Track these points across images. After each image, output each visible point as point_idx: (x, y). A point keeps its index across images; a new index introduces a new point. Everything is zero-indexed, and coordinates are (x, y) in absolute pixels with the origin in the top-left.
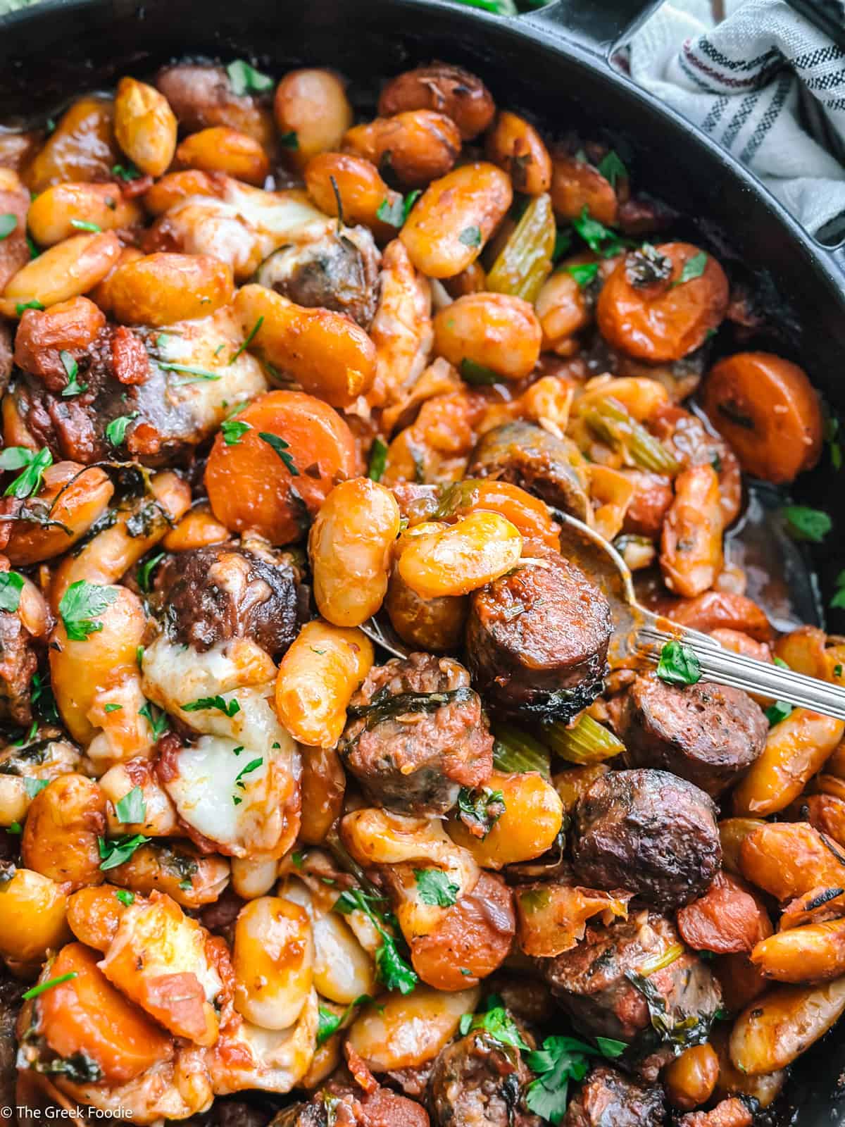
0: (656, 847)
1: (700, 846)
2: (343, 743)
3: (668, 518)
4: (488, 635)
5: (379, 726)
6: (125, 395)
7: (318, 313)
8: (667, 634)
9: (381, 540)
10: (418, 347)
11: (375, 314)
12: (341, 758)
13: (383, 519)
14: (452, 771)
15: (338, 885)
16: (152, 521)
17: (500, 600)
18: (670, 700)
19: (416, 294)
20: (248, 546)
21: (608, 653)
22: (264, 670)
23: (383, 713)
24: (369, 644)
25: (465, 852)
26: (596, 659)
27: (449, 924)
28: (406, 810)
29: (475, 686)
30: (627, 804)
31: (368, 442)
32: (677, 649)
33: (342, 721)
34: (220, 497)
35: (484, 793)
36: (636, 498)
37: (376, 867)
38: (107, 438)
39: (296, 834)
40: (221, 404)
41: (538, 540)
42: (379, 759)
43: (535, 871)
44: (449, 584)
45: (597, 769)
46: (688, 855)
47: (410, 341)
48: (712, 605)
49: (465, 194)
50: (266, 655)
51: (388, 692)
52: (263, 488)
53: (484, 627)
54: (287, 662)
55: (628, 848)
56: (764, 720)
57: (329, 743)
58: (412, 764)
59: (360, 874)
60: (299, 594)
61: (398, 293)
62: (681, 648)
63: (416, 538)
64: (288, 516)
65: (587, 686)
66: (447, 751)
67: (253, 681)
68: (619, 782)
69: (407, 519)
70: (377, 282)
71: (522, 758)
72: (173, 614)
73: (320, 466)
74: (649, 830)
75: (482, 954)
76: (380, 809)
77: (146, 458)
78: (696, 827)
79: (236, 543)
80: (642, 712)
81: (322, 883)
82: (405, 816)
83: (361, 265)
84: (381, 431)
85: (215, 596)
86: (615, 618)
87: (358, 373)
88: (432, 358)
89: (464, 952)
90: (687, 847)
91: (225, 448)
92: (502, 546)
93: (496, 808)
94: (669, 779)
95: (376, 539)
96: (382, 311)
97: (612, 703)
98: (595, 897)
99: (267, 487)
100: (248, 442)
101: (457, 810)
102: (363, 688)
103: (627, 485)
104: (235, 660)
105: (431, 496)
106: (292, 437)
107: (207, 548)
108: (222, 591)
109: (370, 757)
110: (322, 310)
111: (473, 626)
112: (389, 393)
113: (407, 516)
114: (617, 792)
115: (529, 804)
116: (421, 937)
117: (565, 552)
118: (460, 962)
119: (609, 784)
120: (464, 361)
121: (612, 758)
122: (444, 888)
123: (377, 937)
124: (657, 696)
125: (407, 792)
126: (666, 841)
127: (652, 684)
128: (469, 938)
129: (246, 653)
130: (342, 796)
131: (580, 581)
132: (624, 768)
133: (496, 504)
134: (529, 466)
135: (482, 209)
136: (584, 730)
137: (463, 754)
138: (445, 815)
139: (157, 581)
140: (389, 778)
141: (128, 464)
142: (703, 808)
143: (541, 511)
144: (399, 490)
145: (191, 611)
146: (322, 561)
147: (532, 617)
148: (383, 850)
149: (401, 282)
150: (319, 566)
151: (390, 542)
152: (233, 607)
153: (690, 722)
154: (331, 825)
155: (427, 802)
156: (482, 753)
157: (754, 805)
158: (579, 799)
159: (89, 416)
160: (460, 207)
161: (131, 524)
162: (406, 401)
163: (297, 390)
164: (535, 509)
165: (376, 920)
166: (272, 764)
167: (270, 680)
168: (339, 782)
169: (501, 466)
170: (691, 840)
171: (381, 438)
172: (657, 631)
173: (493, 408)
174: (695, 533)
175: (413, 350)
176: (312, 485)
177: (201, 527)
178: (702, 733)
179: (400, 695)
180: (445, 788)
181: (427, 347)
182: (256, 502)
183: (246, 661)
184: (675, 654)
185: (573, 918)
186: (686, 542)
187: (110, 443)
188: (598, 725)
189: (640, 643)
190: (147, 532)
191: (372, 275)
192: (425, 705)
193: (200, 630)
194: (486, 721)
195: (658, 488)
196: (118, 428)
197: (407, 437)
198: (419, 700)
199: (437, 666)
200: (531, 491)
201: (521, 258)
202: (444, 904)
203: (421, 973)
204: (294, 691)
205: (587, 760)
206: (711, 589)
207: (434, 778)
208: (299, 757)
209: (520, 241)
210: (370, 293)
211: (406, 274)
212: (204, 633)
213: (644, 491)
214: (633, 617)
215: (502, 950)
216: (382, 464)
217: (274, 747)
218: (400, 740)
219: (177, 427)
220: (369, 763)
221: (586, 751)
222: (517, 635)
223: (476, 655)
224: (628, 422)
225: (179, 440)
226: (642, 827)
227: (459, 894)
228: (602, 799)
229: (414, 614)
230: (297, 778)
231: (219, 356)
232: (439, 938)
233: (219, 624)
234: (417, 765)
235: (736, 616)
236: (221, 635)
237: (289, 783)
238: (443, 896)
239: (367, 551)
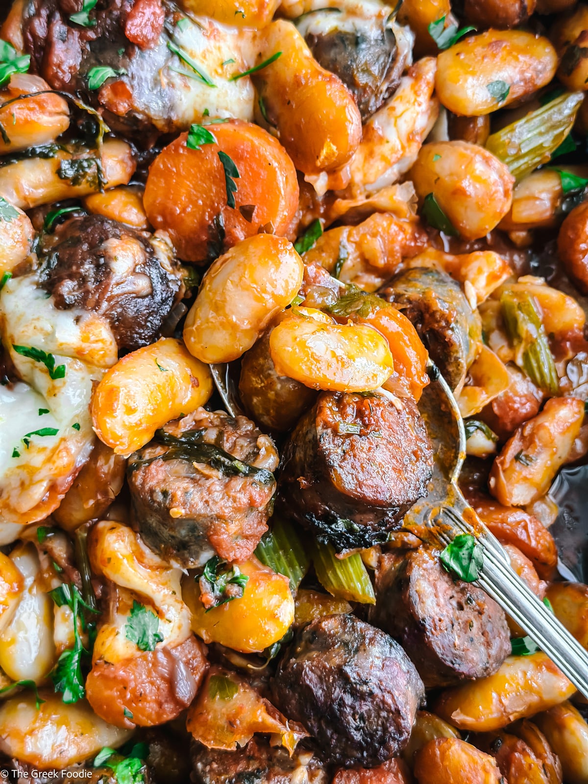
0: (353, 707)
1: (392, 729)
2: (136, 458)
3: (523, 428)
4: (315, 436)
5: (175, 461)
6: (123, 50)
7: (330, 77)
8: (469, 526)
9: (271, 301)
10: (399, 160)
11: (378, 110)
12: (126, 470)
13: (284, 284)
14: (215, 537)
15: (63, 576)
16: (86, 173)
17: (342, 412)
18: (439, 584)
19: (423, 113)
20: (155, 243)
21: (408, 512)
22: (104, 356)
23: (186, 452)
24: (209, 385)
25: (186, 612)
26: (395, 512)
27: (136, 665)
28: (156, 547)
29: (278, 475)
30: (349, 654)
31: (309, 218)
32: (470, 543)
33: (146, 439)
34: (155, 187)
35: (232, 570)
36: (506, 394)
37: (104, 580)
38: (86, 78)
39: (50, 512)
40: (203, 111)
41: (404, 381)
42: (158, 490)
43: (237, 661)
44: (307, 373)
45: (341, 606)
46: (377, 730)
47: (393, 150)
48: (519, 523)
49: (515, 52)
50: (114, 343)
51: (201, 436)
52: (197, 201)
53: (315, 427)
54: (127, 360)
55: (328, 694)
56: (508, 647)
57: (122, 451)
58: (183, 511)
59: (87, 577)
60: (174, 308)
61: (408, 102)
62: (474, 545)
63: (302, 316)
64: (204, 238)
65: (374, 530)
66: (219, 517)
67: (89, 358)
68: (354, 630)
69: (304, 298)
70: (395, 83)
71: (283, 559)
72: (54, 262)
73: (256, 210)
74: (356, 689)
75: (150, 707)
76: (136, 532)
77: (111, 116)
78: (398, 711)
79: (146, 235)
80: (408, 580)
81: (51, 566)
82: (153, 551)
83: (390, 60)
84: (326, 215)
85: (98, 266)
86: (431, 486)
87: (334, 148)
88: (404, 178)
89: (136, 697)
90: (380, 723)
91: (183, 147)
92: (373, 368)
93: (234, 590)
94: (398, 653)
95: (267, 297)
96: (385, 111)
97: (386, 557)
98: (275, 718)
99: (200, 202)
100: (206, 153)
101: (199, 572)
102: (181, 421)
103: (505, 380)
104: (83, 332)
105: (336, 291)
106: (246, 170)
107: (117, 223)
108: (106, 265)
109: (151, 483)
110: (334, 76)
111: (306, 421)
112: (350, 186)
113: (306, 296)
114: (347, 637)
115: (265, 603)
116: (106, 662)
117: (421, 405)
118: (128, 703)
119: (344, 626)
120: (430, 195)
121: (359, 603)
122: (150, 632)
123: (70, 639)
124: (429, 574)
125: (166, 532)
126: (365, 708)
127: (431, 561)
128: (148, 688)
129: (96, 332)
130: (110, 503)
131: (421, 436)
132: (364, 620)
133: (387, 328)
134: (433, 314)
135: (522, 72)
136: (349, 565)
137: (233, 527)
138: (189, 570)
139: (59, 227)
140: (156, 511)
141: (91, 110)
142: (413, 694)
143: (422, 360)
144: (312, 270)
145: (70, 267)
146: (210, 290)
147: (362, 444)
148: (117, 570)
149: (416, 94)
150: (205, 295)
151: (278, 307)
152: (108, 285)
153: (445, 613)
154: (86, 521)
155: (178, 550)
156: (250, 536)
157: (458, 714)
158: (310, 623)
159: (83, 51)
160: (503, 59)
161: (65, 165)
162: (361, 201)
163: (274, 135)
164: (418, 354)
165: (78, 624)
166: (63, 440)
167: (105, 367)
168: (113, 489)
169: (409, 301)
170: (387, 719)
171: (322, 221)
172: (461, 518)
173: (431, 251)
174: (539, 453)
175: (393, 160)
176: (240, 222)
177: (126, 204)
178: (449, 629)
179: (210, 445)
180: (201, 547)
181: (405, 166)
182: (184, 210)
183: (93, 338)
184: (466, 546)
185: (245, 724)
186: (527, 456)
187: (86, 84)
188: (364, 568)
189: (440, 520)
190: (76, 180)
191: (395, 74)
192: (224, 466)
193: (68, 287)
194: (270, 510)
195: (529, 397)
196: (101, 75)
197: (344, 232)
198: (223, 459)
199: (256, 439)
200: (423, 338)
201: (529, 135)
202: (142, 646)
203: (89, 692)
204: (118, 388)
205: (337, 593)
206: (524, 508)
207: (196, 534)
208: (92, 448)
209: (536, 121)
210: (384, 88)
211: (425, 91)
212: (69, 293)
213: (516, 394)
214: (446, 494)
215: (169, 713)
216: (311, 244)
217: (74, 426)
218: (185, 484)
219: (153, 105)
220: (147, 488)
221: (341, 585)
222: (339, 451)
223: (294, 448)
224: (538, 327)
225: (149, 118)
226: (351, 683)
227: (160, 646)
228: (330, 636)
229: (262, 381)
230: (79, 465)
231: (225, 67)
232: (121, 673)
233: (87, 292)
234: (187, 514)
235: (533, 543)
236: (83, 302)
237: (69, 465)
238: (145, 640)
239: (255, 304)
